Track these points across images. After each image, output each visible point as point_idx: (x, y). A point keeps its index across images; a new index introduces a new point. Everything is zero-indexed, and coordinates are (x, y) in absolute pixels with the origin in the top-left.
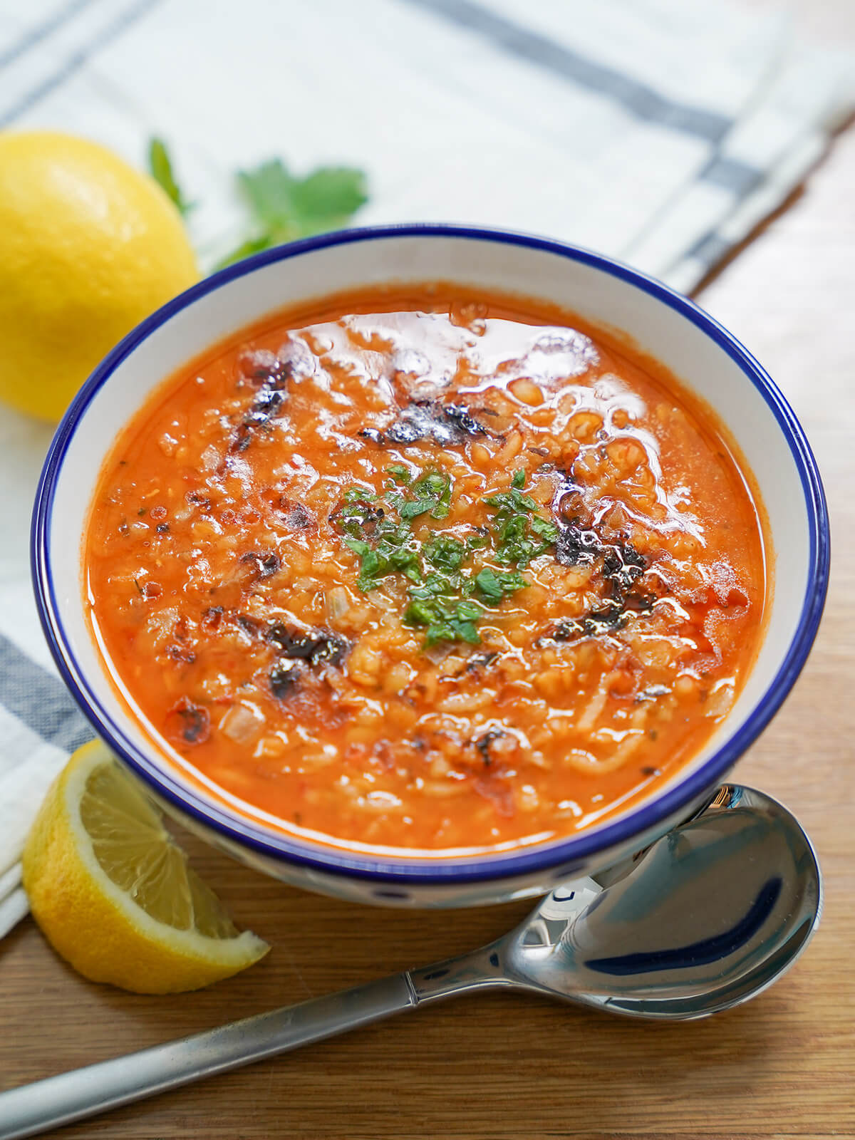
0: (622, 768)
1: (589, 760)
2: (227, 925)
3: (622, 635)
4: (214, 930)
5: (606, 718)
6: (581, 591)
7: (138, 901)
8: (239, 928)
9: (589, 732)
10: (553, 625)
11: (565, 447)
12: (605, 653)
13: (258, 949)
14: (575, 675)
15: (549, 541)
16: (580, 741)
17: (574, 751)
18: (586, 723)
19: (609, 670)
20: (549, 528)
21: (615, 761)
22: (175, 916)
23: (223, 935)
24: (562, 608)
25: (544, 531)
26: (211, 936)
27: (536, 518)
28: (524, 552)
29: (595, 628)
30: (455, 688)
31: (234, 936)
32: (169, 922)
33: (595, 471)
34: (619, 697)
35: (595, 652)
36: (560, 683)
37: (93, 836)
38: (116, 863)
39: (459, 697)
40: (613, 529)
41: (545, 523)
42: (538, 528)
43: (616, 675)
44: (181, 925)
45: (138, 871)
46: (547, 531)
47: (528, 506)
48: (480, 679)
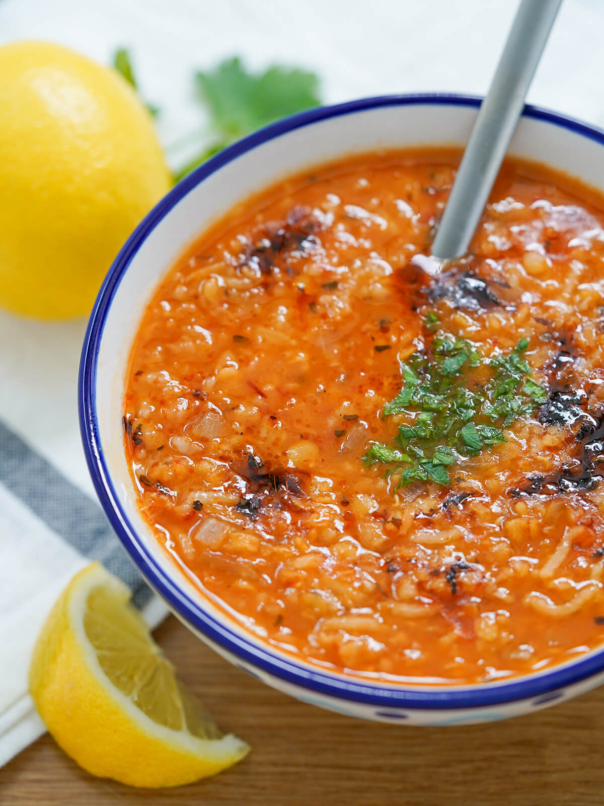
0: (577, 614)
1: (548, 605)
2: (213, 728)
3: (592, 496)
4: (202, 732)
5: (568, 568)
6: (553, 449)
7: (139, 705)
8: (223, 730)
9: (550, 579)
10: (524, 477)
11: (569, 320)
12: (572, 510)
13: (241, 750)
14: (541, 526)
15: (537, 402)
16: (540, 585)
17: (534, 593)
18: (547, 571)
19: (572, 525)
20: (539, 391)
21: (570, 607)
22: (170, 720)
23: (210, 736)
24: (535, 463)
25: (534, 393)
26: (201, 737)
27: (528, 381)
28: (512, 409)
29: (567, 487)
30: (428, 523)
31: (219, 737)
32: (165, 723)
33: (592, 345)
34: (580, 550)
35: (563, 508)
36: (527, 530)
37: (98, 648)
38: (118, 673)
39: (431, 531)
40: (599, 401)
41: (536, 385)
42: (528, 390)
43: (580, 530)
44: (175, 727)
45: (136, 679)
46: (537, 393)
47: (523, 369)
48: (452, 517)
